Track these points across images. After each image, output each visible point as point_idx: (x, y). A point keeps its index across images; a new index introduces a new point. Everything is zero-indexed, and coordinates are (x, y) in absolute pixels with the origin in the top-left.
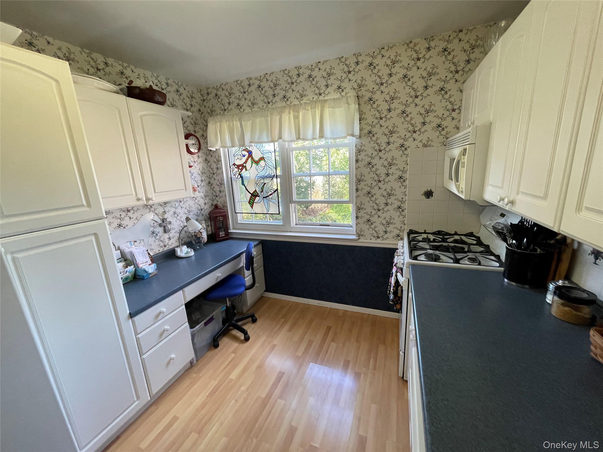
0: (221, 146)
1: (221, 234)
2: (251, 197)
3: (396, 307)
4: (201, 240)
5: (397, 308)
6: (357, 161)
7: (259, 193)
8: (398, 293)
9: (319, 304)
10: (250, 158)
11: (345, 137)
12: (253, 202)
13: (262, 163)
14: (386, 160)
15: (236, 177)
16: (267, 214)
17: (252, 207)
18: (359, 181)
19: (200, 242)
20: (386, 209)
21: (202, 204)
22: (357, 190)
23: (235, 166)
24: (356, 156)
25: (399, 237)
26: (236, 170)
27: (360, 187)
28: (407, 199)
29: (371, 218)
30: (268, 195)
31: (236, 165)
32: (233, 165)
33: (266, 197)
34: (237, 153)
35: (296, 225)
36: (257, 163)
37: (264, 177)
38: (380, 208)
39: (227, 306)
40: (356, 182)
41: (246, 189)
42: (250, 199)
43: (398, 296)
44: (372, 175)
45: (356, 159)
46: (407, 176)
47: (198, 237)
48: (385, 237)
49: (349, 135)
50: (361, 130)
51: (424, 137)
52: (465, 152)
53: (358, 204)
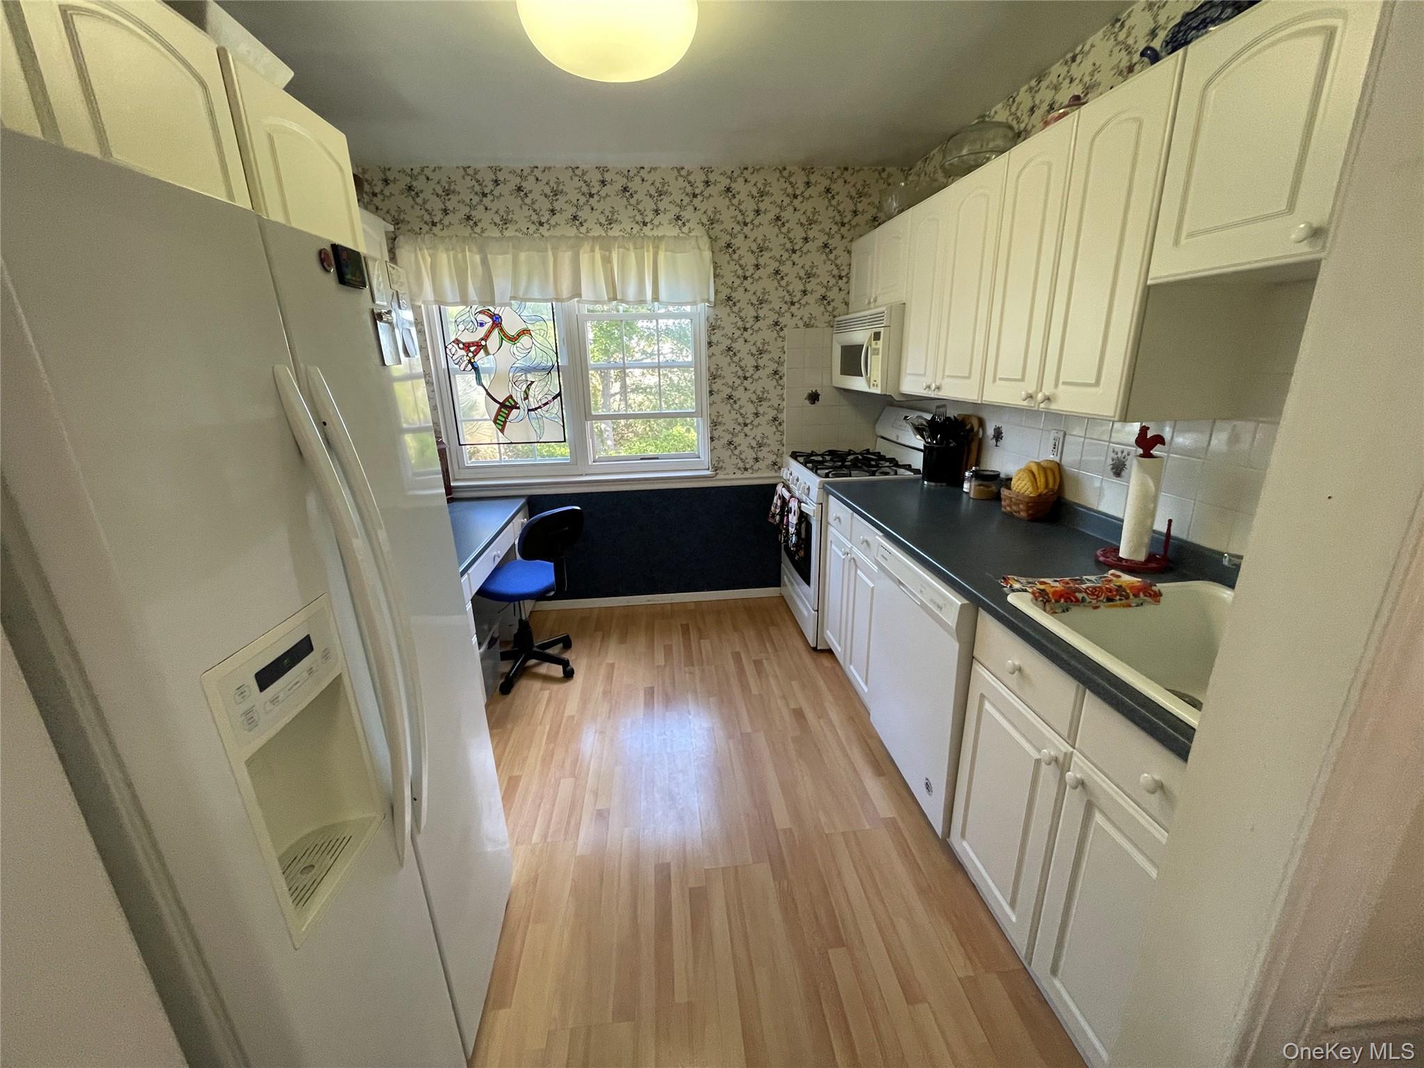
2: (499, 410)
5: (801, 556)
6: (710, 344)
7: (519, 401)
11: (695, 303)
12: (503, 419)
13: (525, 340)
14: (754, 344)
15: (462, 368)
16: (538, 442)
17: (502, 431)
18: (714, 377)
20: (755, 423)
22: (711, 393)
23: (458, 345)
24: (709, 336)
25: (775, 466)
26: (463, 353)
27: (715, 387)
28: (785, 406)
29: (733, 439)
30: (540, 404)
31: (462, 342)
32: (453, 342)
33: (536, 409)
34: (463, 318)
35: (594, 462)
36: (513, 339)
37: (527, 370)
38: (748, 422)
40: (709, 380)
41: (488, 394)
42: (498, 414)
44: (733, 368)
45: (709, 340)
46: (784, 370)
48: (756, 467)
50: (716, 292)
51: (805, 313)
52: (877, 336)
53: (713, 417)
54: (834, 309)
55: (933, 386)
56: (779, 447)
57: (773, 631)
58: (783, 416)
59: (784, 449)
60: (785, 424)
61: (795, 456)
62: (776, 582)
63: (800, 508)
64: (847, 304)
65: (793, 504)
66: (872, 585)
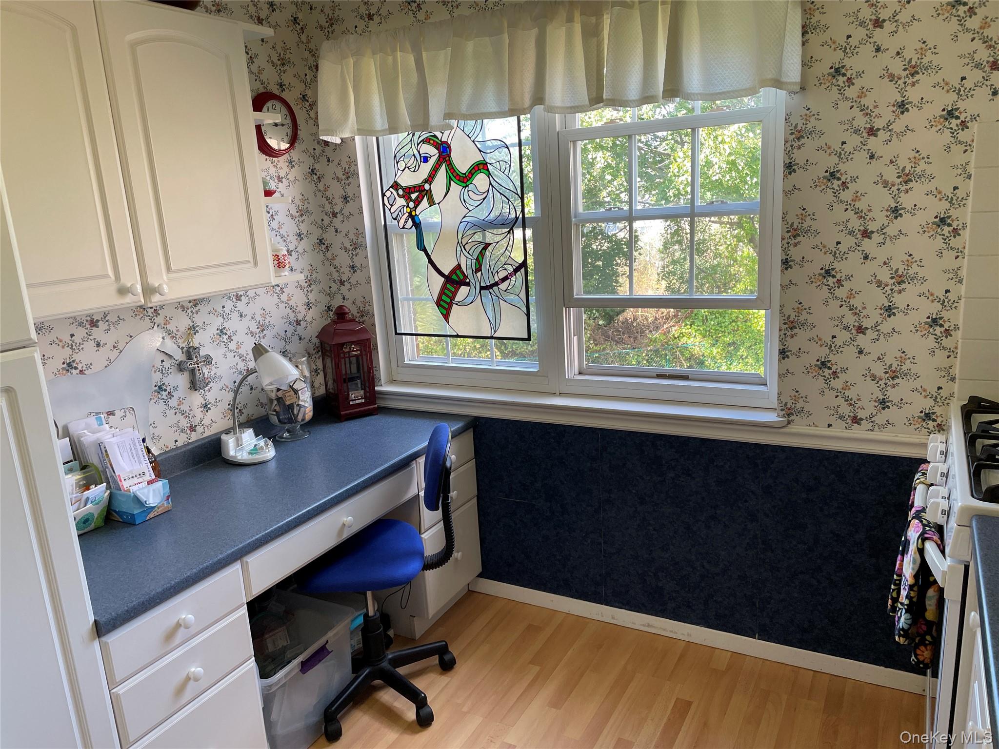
0: (358, 129)
1: (352, 397)
2: (444, 287)
3: (916, 656)
4: (295, 412)
5: (921, 658)
6: (790, 168)
7: (469, 273)
8: (926, 610)
9: (649, 625)
10: (443, 168)
11: (751, 91)
12: (448, 300)
13: (480, 181)
14: (892, 162)
15: (401, 224)
16: (492, 338)
17: (446, 317)
18: (793, 233)
19: (292, 420)
20: (885, 327)
21: (300, 305)
22: (786, 264)
23: (397, 190)
24: (788, 153)
25: (930, 422)
26: (401, 202)
27: (795, 254)
28: (964, 293)
29: (831, 357)
30: (497, 279)
31: (402, 188)
32: (392, 187)
33: (491, 286)
34: (403, 151)
35: (580, 373)
36: (465, 179)
37: (484, 226)
38: (866, 323)
39: (366, 616)
40: (783, 239)
41: (431, 262)
42: (442, 292)
43: (925, 619)
44: (841, 214)
45: (788, 161)
47: (288, 403)
48: (880, 419)
49: (764, 83)
50: (806, 64)
53: (788, 311)
56: (943, 382)
60: (958, 335)
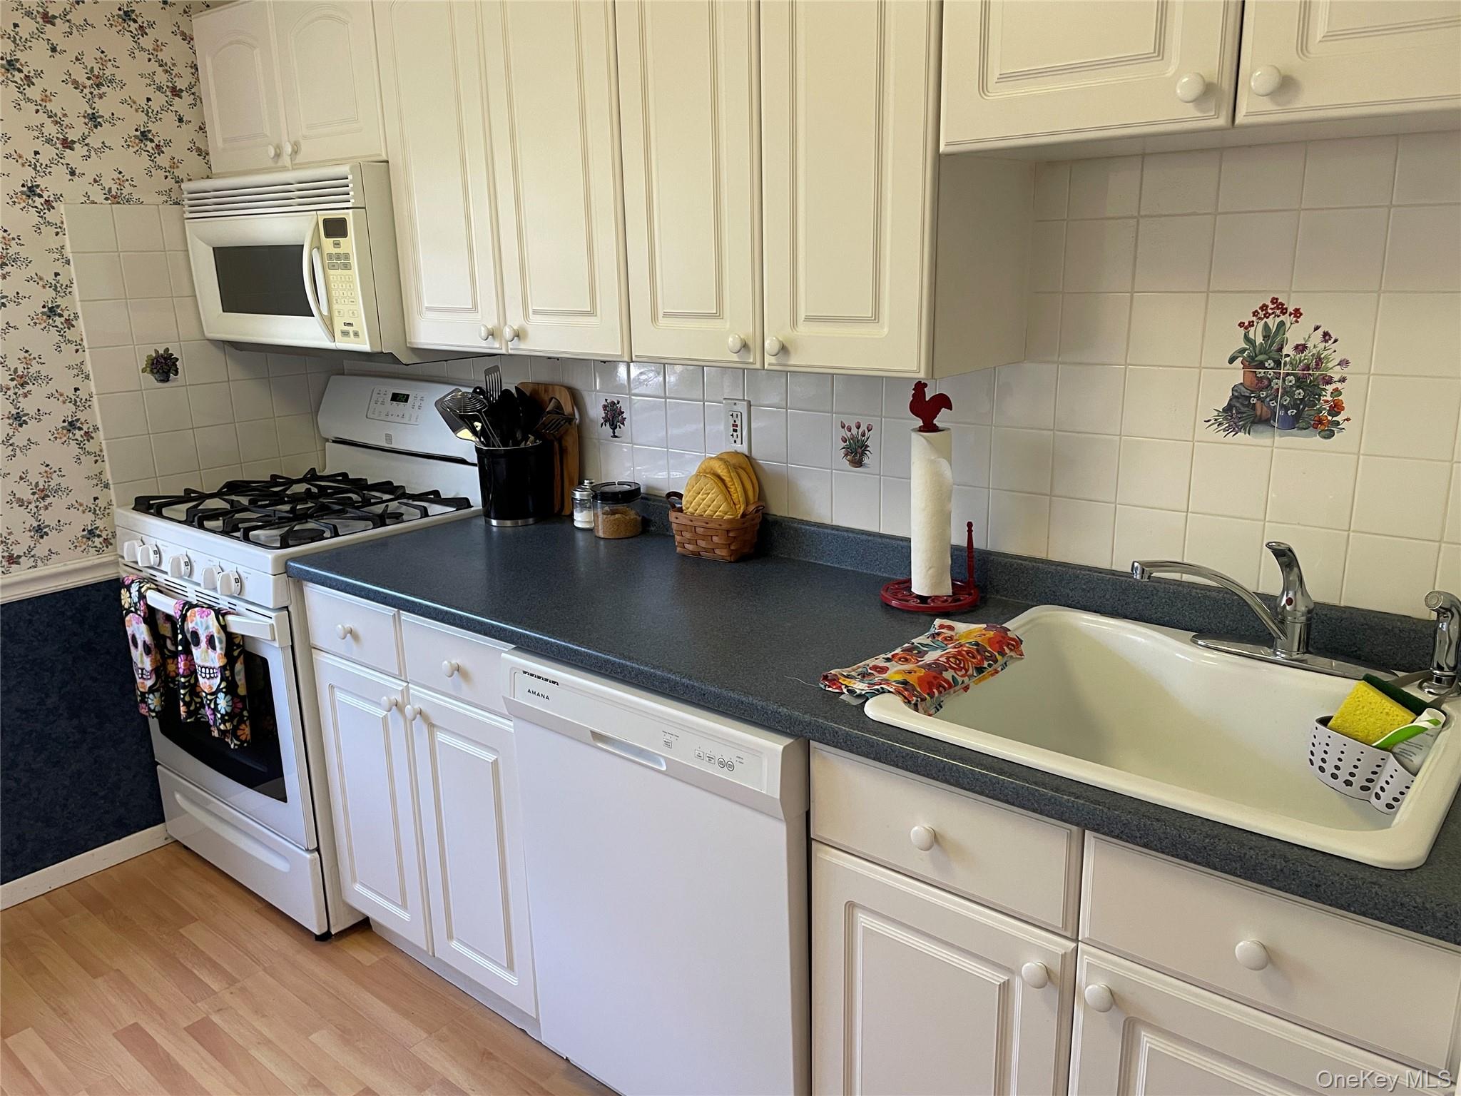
5: (243, 738)
8: (237, 686)
25: (96, 539)
28: (94, 390)
46: (73, 304)
48: (42, 550)
51: (105, 167)
52: (335, 228)
54: (174, 164)
55: (508, 333)
56: (97, 492)
57: (196, 933)
58: (95, 416)
59: (112, 493)
60: (101, 435)
61: (147, 505)
62: (154, 814)
63: (224, 628)
64: (203, 154)
65: (202, 623)
66: (491, 757)
